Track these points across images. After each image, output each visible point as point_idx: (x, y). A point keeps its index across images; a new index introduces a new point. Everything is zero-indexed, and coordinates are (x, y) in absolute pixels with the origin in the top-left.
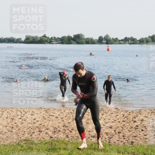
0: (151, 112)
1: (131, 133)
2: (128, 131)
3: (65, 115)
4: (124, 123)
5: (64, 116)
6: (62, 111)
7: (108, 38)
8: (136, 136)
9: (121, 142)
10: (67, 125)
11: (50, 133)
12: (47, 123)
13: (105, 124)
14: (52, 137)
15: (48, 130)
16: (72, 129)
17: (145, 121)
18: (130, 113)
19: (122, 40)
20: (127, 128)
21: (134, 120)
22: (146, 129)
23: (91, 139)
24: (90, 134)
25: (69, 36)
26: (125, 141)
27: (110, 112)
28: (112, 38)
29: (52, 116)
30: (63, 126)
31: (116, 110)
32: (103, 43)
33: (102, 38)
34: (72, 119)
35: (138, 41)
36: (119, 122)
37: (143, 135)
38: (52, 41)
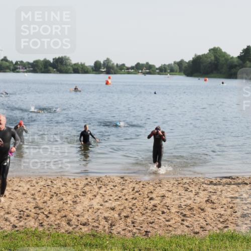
0: (177, 182)
1: (144, 217)
2: (140, 214)
3: (39, 189)
4: (134, 201)
5: (36, 192)
6: (34, 182)
7: (110, 65)
8: (153, 222)
9: (130, 231)
10: (41, 205)
11: (13, 219)
12: (8, 204)
13: (103, 203)
14: (17, 225)
15: (10, 215)
16: (50, 213)
17: (168, 197)
18: (143, 185)
19: (132, 68)
20: (139, 210)
21: (151, 196)
22: (168, 211)
23: (81, 229)
24: (78, 220)
25: (45, 59)
26: (135, 231)
27: (111, 183)
28: (115, 64)
29: (16, 191)
30: (35, 208)
31: (122, 180)
32: (102, 72)
33: (100, 63)
34: (50, 196)
35: (157, 69)
36: (126, 200)
37: (164, 220)
38: (17, 68)
